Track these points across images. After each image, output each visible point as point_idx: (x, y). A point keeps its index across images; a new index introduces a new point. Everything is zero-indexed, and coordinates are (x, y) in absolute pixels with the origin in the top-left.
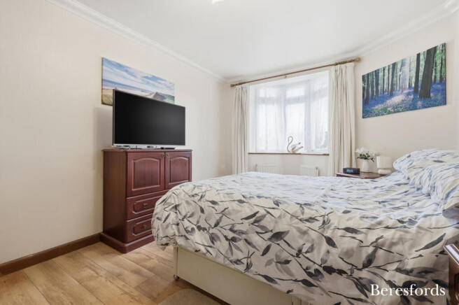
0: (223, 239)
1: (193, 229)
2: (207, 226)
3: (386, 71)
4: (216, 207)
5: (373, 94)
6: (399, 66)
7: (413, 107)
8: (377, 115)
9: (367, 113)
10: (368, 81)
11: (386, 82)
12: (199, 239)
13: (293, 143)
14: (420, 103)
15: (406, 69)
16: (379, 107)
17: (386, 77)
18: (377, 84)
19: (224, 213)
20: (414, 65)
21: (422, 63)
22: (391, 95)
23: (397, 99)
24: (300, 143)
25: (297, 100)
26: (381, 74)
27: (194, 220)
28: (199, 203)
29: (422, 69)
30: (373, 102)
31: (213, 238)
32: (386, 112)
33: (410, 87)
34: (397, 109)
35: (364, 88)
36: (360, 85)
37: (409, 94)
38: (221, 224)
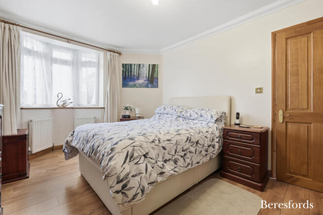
0: (180, 158)
1: (163, 165)
2: (170, 157)
3: (136, 66)
4: (172, 142)
5: (128, 76)
6: (142, 66)
7: (147, 86)
8: (131, 87)
9: (125, 85)
10: (126, 67)
11: (136, 71)
12: (169, 168)
13: (63, 99)
14: (150, 85)
15: (145, 68)
16: (131, 83)
17: (136, 69)
18: (131, 72)
19: (177, 144)
20: (148, 68)
21: (151, 69)
22: (138, 79)
23: (141, 81)
24: (70, 99)
25: (64, 62)
26: (133, 67)
27: (160, 159)
28: (160, 145)
29: (151, 71)
30: (128, 80)
31: (176, 162)
32: (135, 86)
33: (146, 77)
34: (141, 86)
35: (123, 71)
36: (121, 69)
37: (146, 80)
38: (178, 151)
